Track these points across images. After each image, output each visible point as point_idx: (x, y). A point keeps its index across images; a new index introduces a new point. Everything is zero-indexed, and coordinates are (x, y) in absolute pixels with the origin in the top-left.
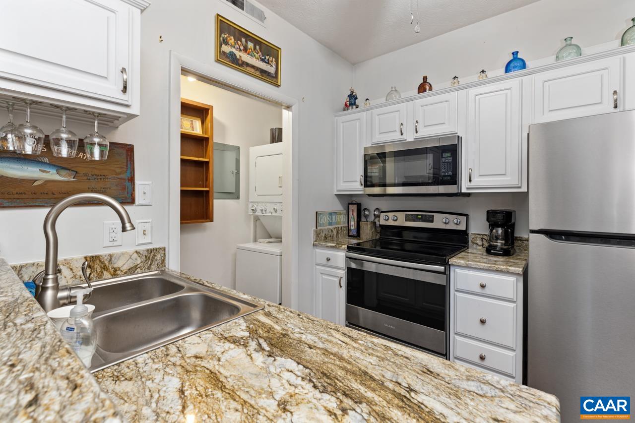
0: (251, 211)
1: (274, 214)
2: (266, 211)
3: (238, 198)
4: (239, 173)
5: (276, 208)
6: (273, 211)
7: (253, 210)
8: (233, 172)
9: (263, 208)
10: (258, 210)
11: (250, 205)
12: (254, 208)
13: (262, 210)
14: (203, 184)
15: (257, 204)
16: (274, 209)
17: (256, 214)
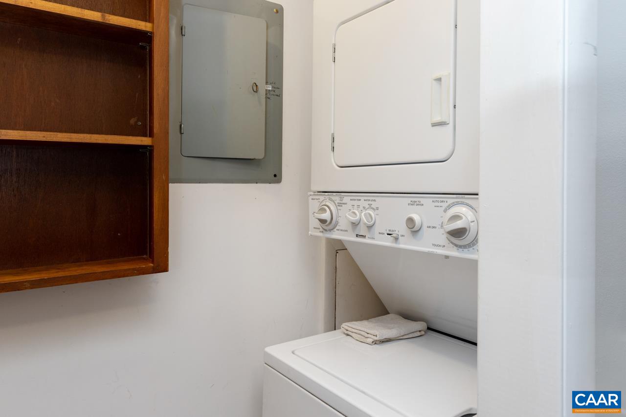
0: (318, 224)
1: (407, 244)
2: (370, 227)
3: (276, 178)
4: (280, 96)
5: (416, 217)
6: (401, 228)
7: (323, 221)
8: (255, 88)
9: (362, 216)
10: (343, 224)
11: (314, 205)
12: (326, 216)
13: (355, 225)
14: (145, 126)
15: (337, 198)
16: (410, 221)
17: (336, 235)
